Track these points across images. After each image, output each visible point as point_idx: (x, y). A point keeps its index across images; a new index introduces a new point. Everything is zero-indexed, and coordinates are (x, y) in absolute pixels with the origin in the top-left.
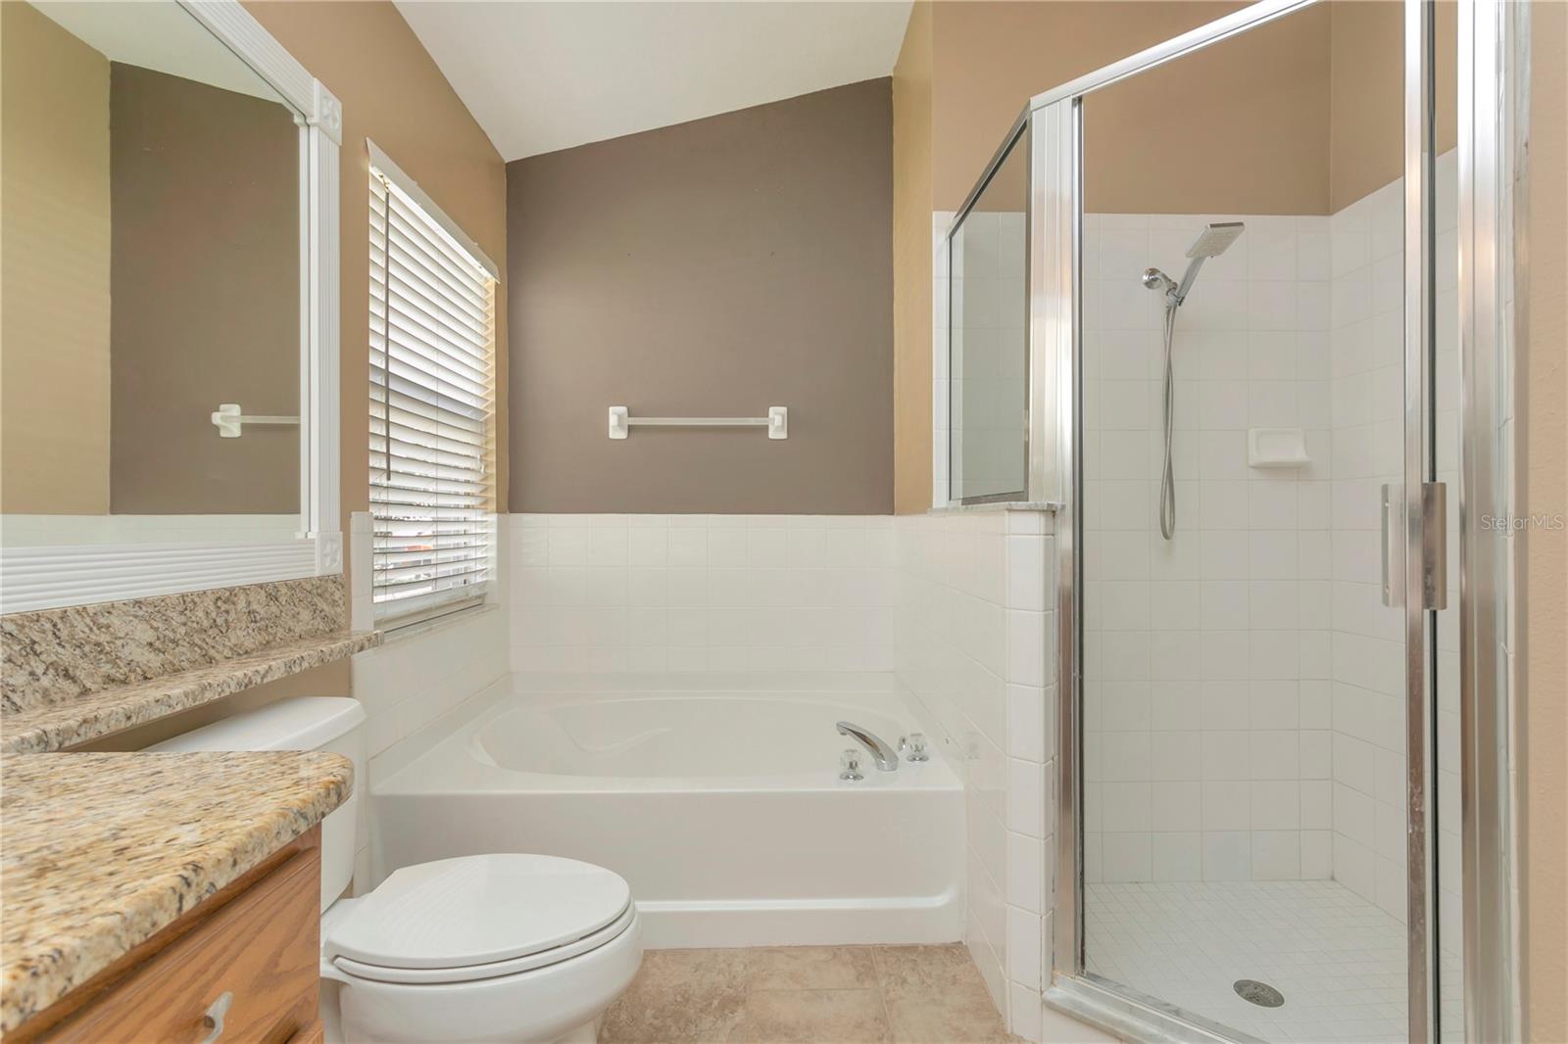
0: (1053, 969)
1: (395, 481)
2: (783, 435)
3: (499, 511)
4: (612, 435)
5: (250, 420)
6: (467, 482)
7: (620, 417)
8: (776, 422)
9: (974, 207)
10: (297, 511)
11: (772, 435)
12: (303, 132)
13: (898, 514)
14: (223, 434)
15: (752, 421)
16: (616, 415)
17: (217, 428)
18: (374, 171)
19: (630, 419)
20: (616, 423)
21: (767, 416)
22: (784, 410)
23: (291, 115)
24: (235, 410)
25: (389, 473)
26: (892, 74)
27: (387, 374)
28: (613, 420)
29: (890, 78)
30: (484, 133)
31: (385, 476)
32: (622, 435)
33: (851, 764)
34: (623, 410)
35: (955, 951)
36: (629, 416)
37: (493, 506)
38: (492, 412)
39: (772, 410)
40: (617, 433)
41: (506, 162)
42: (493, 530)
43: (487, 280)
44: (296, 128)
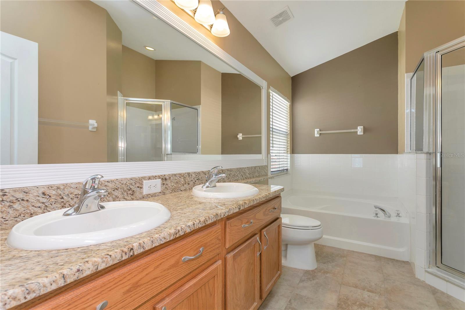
0: (430, 264)
1: (274, 149)
2: (362, 134)
3: (290, 154)
4: (316, 136)
5: (244, 136)
6: (284, 147)
7: (318, 131)
8: (360, 130)
9: (418, 70)
10: (261, 154)
11: (359, 133)
12: (262, 89)
13: (399, 154)
14: (239, 139)
15: (353, 130)
16: (316, 131)
17: (238, 138)
18: (271, 91)
19: (321, 132)
20: (317, 133)
21: (357, 129)
22: (362, 127)
23: (260, 87)
24: (241, 134)
25: (273, 147)
26: (398, 31)
27: (273, 128)
28: (316, 132)
29: (397, 32)
30: (287, 73)
31: (272, 147)
32: (318, 136)
33: (376, 214)
34: (318, 130)
35: (407, 263)
36: (320, 131)
37: (289, 152)
38: (289, 132)
39: (358, 127)
40: (317, 135)
41: (291, 76)
42: (289, 158)
43: (288, 104)
44: (261, 89)
